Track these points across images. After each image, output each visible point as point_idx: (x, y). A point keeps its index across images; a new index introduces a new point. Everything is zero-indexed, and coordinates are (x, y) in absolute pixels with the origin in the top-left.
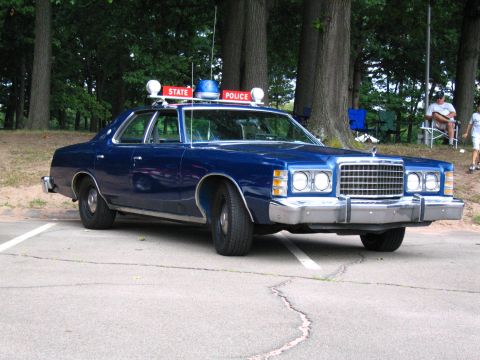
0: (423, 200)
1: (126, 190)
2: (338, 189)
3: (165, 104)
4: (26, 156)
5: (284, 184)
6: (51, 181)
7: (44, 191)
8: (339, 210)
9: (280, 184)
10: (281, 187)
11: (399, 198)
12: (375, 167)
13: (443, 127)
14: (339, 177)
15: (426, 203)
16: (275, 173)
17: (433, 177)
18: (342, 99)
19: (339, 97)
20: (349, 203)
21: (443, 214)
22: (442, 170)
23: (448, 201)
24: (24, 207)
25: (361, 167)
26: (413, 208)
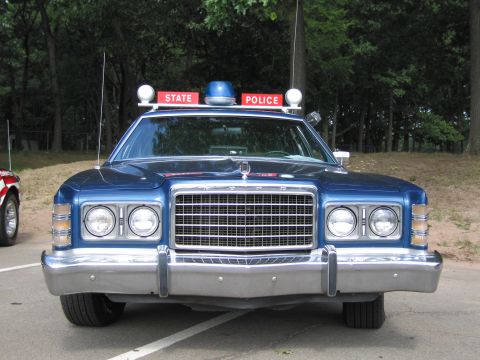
2: (172, 234)
14: (174, 215)
17: (387, 214)
22: (407, 202)
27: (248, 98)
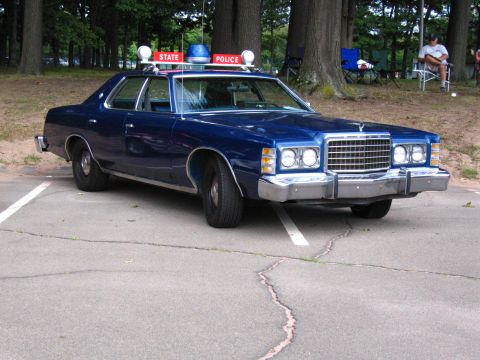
0: (409, 173)
1: (118, 153)
2: (326, 164)
3: (156, 70)
4: (20, 106)
5: (272, 162)
6: (45, 140)
7: (38, 150)
8: (326, 186)
9: (269, 162)
10: (270, 165)
11: (385, 171)
12: (363, 142)
13: (436, 69)
14: (326, 153)
15: (413, 175)
16: (263, 152)
17: (419, 149)
18: (334, 44)
19: (332, 41)
20: (336, 178)
21: (429, 184)
22: (429, 141)
23: (434, 173)
24: (18, 164)
25: (349, 143)
26: (399, 181)
27: (218, 58)
